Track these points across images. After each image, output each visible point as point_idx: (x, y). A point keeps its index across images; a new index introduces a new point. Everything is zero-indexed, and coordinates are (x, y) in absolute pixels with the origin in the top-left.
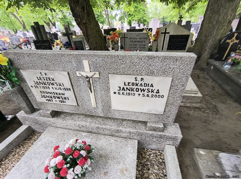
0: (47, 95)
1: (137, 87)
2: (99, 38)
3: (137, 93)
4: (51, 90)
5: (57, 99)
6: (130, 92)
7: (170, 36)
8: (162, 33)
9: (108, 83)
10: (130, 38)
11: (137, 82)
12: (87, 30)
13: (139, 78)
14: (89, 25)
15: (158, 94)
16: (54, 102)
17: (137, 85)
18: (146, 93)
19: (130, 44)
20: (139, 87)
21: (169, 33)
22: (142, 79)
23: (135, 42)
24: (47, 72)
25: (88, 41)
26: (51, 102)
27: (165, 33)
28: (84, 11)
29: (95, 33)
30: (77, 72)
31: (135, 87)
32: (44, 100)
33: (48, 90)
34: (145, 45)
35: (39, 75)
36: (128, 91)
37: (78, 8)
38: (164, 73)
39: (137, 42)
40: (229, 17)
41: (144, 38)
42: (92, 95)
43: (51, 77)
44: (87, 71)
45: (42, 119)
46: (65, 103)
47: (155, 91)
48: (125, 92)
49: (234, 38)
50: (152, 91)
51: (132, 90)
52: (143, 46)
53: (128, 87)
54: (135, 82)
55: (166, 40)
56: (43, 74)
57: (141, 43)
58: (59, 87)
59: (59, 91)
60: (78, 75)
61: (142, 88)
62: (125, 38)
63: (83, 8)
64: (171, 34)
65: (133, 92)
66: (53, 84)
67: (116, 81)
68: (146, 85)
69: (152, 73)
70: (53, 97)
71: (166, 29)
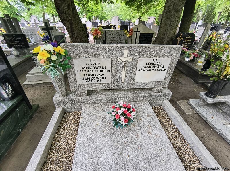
0: (89, 77)
1: (153, 65)
3: (152, 69)
4: (94, 73)
5: (96, 80)
6: (148, 69)
7: (141, 34)
8: (135, 31)
9: (137, 64)
10: (110, 35)
11: (154, 62)
12: (71, 26)
13: (155, 59)
14: (74, 22)
15: (163, 69)
16: (93, 82)
17: (153, 64)
18: (157, 68)
20: (154, 65)
21: (139, 31)
22: (157, 60)
23: (114, 38)
26: (90, 83)
27: (137, 31)
28: (69, 8)
29: (79, 29)
30: (118, 58)
31: (152, 65)
32: (84, 82)
33: (92, 73)
34: (122, 41)
36: (147, 68)
37: (64, 5)
38: (168, 56)
39: (116, 37)
40: (176, 22)
42: (124, 73)
43: (97, 62)
46: (101, 82)
47: (162, 67)
48: (146, 69)
49: (181, 37)
50: (161, 67)
51: (150, 67)
53: (148, 66)
54: (152, 62)
55: (138, 37)
56: (92, 61)
57: (119, 39)
58: (102, 69)
59: (101, 73)
61: (155, 65)
62: (105, 34)
63: (69, 5)
64: (141, 32)
65: (150, 69)
66: (97, 68)
67: (142, 62)
68: (158, 63)
69: (161, 57)
70: (93, 78)
71: (138, 28)
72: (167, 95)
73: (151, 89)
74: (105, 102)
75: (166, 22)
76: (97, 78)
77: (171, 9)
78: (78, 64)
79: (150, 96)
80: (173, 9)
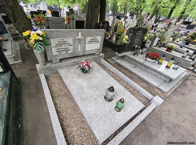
0: (60, 50)
3: (93, 42)
4: (63, 47)
5: (65, 51)
7: (76, 21)
8: (71, 19)
9: (86, 40)
14: (15, 8)
18: (96, 42)
20: (94, 40)
21: (75, 19)
24: (64, 38)
26: (61, 54)
27: (73, 19)
32: (58, 53)
33: (62, 47)
35: (60, 40)
39: (57, 24)
41: (62, 22)
43: (65, 40)
44: (80, 36)
46: (68, 53)
48: (90, 43)
52: (62, 27)
53: (91, 41)
55: (74, 23)
56: (62, 39)
57: (60, 25)
58: (68, 44)
59: (67, 47)
61: (95, 40)
64: (76, 20)
66: (65, 44)
67: (88, 39)
68: (96, 39)
69: (97, 35)
70: (63, 51)
71: (73, 17)
72: (102, 56)
73: (94, 54)
74: (71, 65)
75: (91, 13)
76: (65, 50)
77: (93, 4)
78: (54, 42)
79: (94, 58)
80: (94, 5)
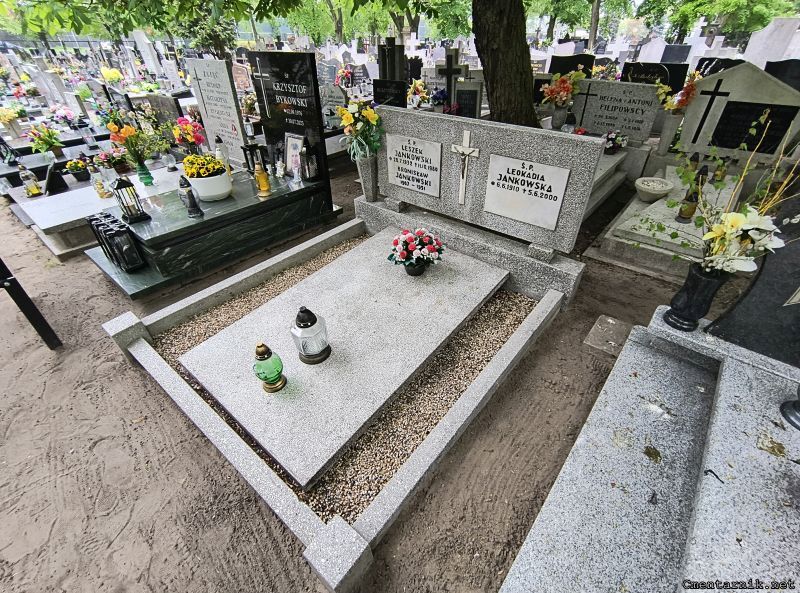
0: (405, 174)
1: (523, 178)
2: (518, 89)
3: (522, 188)
4: (412, 168)
5: (415, 183)
9: (488, 167)
10: (602, 98)
11: (524, 170)
13: (527, 164)
15: (549, 194)
16: (410, 187)
17: (523, 175)
18: (533, 189)
19: (600, 113)
20: (526, 179)
21: (727, 94)
22: (531, 167)
23: (615, 108)
24: (416, 140)
25: (492, 95)
26: (406, 187)
27: (715, 93)
30: (453, 146)
31: (521, 178)
32: (398, 182)
33: (409, 167)
34: (642, 122)
35: (406, 143)
36: (510, 183)
38: (561, 162)
41: (644, 102)
42: (462, 182)
44: (465, 146)
45: (385, 212)
46: (423, 191)
47: (546, 188)
48: (507, 184)
51: (517, 182)
52: (636, 125)
53: (512, 177)
54: (521, 170)
56: (412, 142)
57: (630, 115)
58: (424, 163)
59: (423, 171)
60: (453, 150)
61: (530, 180)
62: (588, 94)
64: (734, 97)
65: (516, 185)
66: (418, 158)
67: (499, 165)
68: (535, 176)
69: (544, 160)
70: (411, 179)
71: (719, 82)
72: (562, 277)
76: (418, 181)
79: (513, 260)
